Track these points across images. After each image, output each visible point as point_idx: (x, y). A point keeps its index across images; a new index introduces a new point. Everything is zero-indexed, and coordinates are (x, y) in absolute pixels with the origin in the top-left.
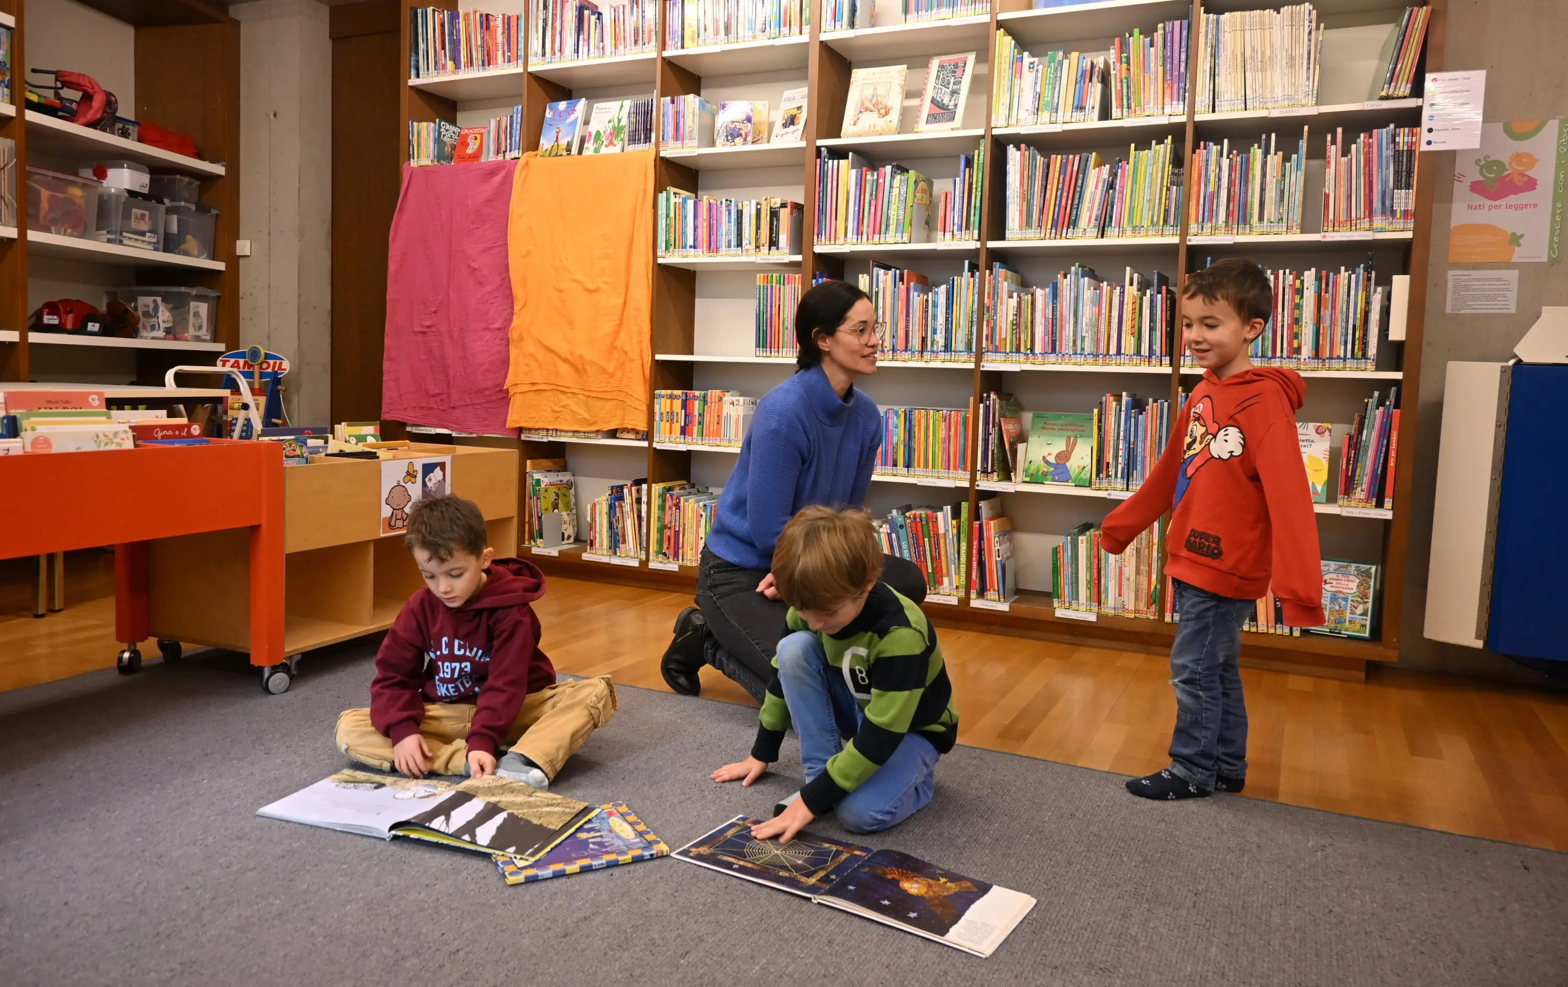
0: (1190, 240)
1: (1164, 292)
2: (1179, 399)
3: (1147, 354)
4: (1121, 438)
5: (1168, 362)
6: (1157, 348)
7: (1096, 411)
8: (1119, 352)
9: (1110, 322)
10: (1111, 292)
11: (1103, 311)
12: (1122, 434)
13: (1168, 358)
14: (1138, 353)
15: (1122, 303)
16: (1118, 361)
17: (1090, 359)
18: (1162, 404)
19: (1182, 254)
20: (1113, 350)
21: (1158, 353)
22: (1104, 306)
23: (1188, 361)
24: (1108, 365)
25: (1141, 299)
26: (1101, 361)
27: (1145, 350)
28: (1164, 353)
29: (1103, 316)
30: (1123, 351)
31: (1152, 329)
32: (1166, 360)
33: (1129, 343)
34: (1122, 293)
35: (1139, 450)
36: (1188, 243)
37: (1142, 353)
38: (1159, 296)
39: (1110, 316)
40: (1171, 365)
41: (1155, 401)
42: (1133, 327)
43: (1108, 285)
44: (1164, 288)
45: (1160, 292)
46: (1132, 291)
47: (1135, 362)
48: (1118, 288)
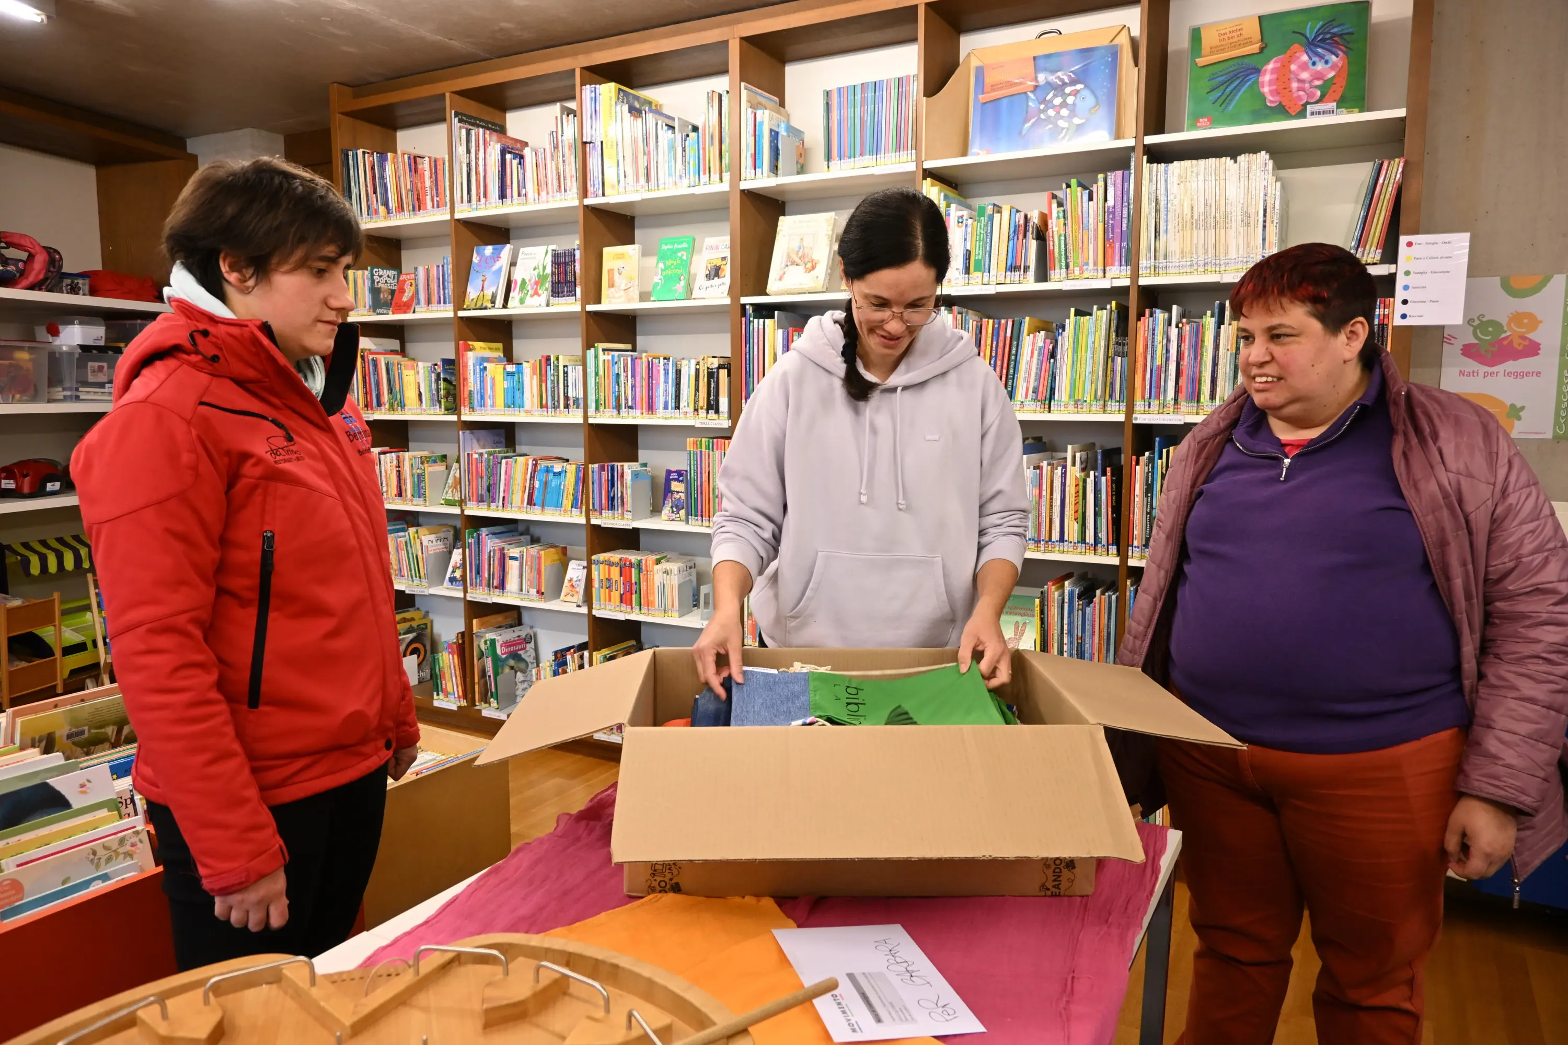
0: (1136, 419)
1: (1109, 474)
2: (1128, 594)
3: (1092, 542)
4: (1065, 631)
5: (1115, 552)
6: (1103, 535)
7: (1037, 601)
8: (1062, 539)
9: (1051, 506)
10: (1052, 472)
11: (1044, 493)
12: (1066, 627)
13: (1115, 547)
14: (1083, 540)
15: (1064, 485)
16: (1061, 549)
17: (1031, 545)
18: (1110, 597)
19: (1128, 433)
20: (1056, 536)
21: (1104, 541)
22: (1044, 487)
23: (1137, 553)
24: (1051, 552)
25: (1085, 481)
26: (1042, 548)
27: (1090, 538)
28: (1110, 541)
29: (1044, 499)
30: (1066, 538)
31: (1097, 514)
32: (1114, 550)
33: (1072, 529)
34: (1064, 474)
35: (1087, 646)
36: (1134, 422)
37: (1087, 541)
38: (1104, 479)
39: (1051, 499)
40: (1119, 554)
41: (1103, 593)
42: (1076, 512)
43: (1049, 464)
44: (1109, 469)
45: (1104, 474)
46: (1074, 472)
47: (1079, 550)
48: (1060, 468)
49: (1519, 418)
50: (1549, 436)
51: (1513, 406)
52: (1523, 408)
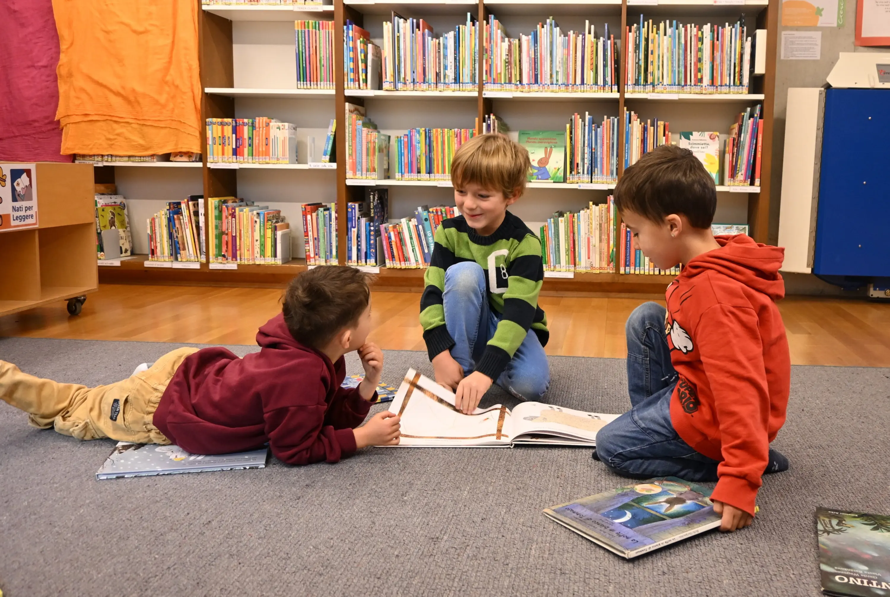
1: (612, 39)
2: (625, 116)
3: (602, 84)
4: (586, 145)
5: (616, 90)
6: (609, 79)
7: (568, 126)
8: (583, 83)
9: (576, 61)
10: (576, 39)
11: (571, 52)
12: (586, 142)
13: (616, 87)
14: (596, 83)
15: (583, 47)
16: (582, 89)
17: (563, 88)
18: (613, 120)
20: (579, 81)
21: (610, 83)
22: (571, 48)
23: (630, 88)
24: (576, 92)
25: (597, 44)
26: (570, 89)
27: (600, 81)
28: (613, 83)
29: (571, 56)
30: (585, 82)
31: (605, 66)
32: (615, 88)
33: (589, 76)
34: (584, 39)
35: (599, 153)
37: (599, 83)
38: (609, 42)
39: (576, 56)
40: (618, 91)
41: (608, 118)
42: (592, 64)
43: (574, 33)
44: (612, 36)
45: (609, 38)
46: (590, 38)
47: (594, 90)
48: (581, 36)
49: (821, 15)
50: (835, 25)
51: (818, 8)
52: (823, 9)
